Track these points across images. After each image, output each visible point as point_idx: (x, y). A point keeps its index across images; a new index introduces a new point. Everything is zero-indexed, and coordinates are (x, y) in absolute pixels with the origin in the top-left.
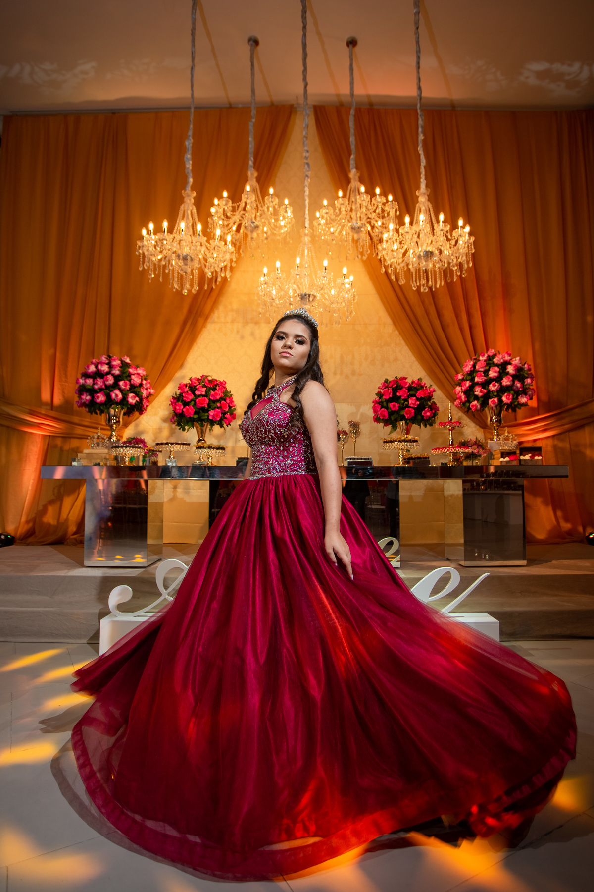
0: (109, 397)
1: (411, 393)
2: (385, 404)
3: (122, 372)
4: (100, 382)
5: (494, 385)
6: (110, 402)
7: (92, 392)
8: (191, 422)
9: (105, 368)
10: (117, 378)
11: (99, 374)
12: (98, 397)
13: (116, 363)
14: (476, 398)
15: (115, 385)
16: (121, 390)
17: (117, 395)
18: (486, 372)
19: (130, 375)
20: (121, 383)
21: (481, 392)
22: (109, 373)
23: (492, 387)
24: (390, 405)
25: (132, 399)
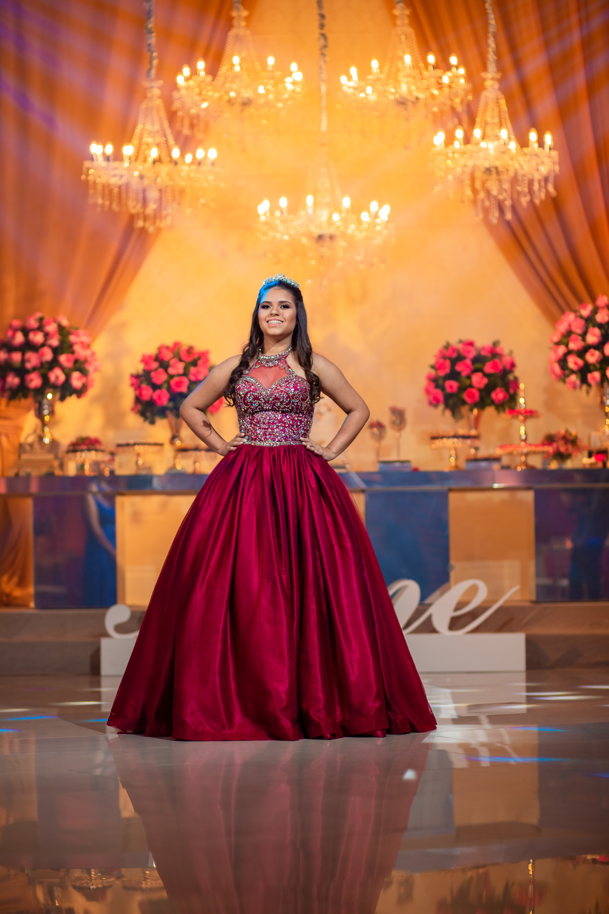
0: (45, 379)
1: (478, 366)
2: (441, 382)
3: (62, 342)
4: (33, 359)
5: (592, 355)
6: (46, 384)
7: (22, 372)
8: (162, 413)
9: (38, 338)
10: (56, 351)
11: (28, 346)
12: (32, 380)
13: (51, 328)
14: (573, 372)
15: (54, 363)
16: (63, 369)
17: (57, 375)
18: (584, 335)
19: (71, 346)
20: (63, 358)
21: (576, 364)
22: (43, 345)
23: (593, 357)
24: (448, 383)
25: (76, 381)
